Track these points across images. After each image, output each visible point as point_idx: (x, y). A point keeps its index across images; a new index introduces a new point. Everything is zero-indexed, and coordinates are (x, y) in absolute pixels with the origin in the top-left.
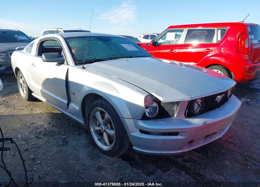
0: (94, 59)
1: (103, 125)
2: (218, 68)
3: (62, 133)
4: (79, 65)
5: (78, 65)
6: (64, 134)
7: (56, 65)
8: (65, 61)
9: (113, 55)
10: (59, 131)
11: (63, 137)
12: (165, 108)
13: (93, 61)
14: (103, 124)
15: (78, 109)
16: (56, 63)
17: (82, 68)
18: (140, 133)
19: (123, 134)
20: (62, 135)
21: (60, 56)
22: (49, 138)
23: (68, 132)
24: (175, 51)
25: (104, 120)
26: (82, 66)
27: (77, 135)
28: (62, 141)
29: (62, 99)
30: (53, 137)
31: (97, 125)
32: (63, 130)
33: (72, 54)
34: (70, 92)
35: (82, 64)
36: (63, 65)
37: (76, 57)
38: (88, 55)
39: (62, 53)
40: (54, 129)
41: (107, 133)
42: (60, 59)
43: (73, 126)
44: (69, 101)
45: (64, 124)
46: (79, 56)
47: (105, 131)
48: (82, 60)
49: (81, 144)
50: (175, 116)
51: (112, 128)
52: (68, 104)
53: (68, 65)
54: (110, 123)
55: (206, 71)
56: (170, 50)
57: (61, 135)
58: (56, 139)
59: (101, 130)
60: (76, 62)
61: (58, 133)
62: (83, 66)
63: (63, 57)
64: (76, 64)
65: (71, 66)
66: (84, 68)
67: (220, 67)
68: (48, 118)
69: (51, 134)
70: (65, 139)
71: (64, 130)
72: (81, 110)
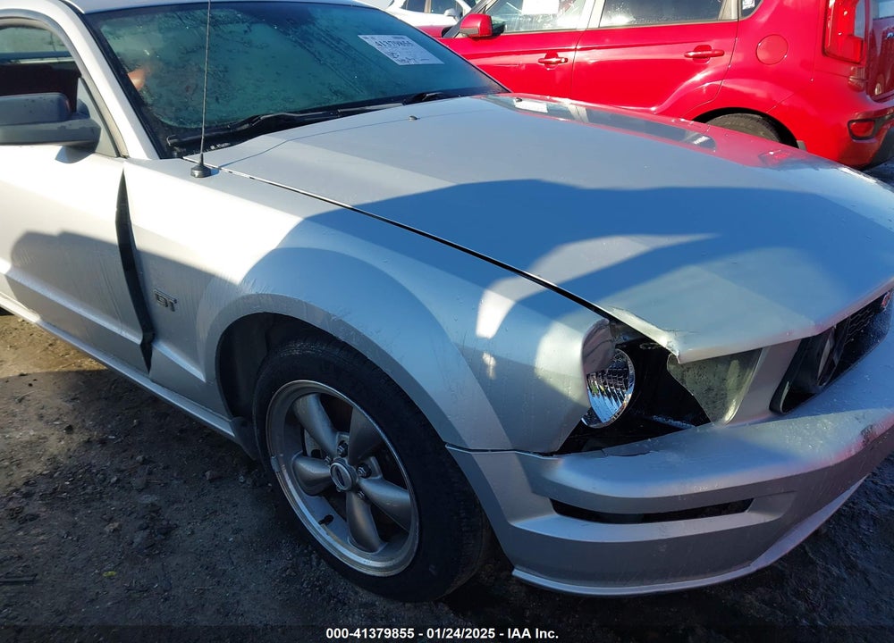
0: (250, 120)
1: (342, 463)
2: (742, 124)
3: (137, 482)
4: (180, 156)
5: (172, 157)
6: (147, 487)
7: (60, 158)
8: (103, 137)
9: (336, 93)
10: (123, 468)
11: (148, 499)
12: (688, 386)
13: (246, 126)
14: (344, 455)
15: (199, 374)
16: (55, 149)
17: (197, 173)
18: (556, 515)
19: (463, 515)
20: (140, 491)
21: (73, 110)
22: (74, 512)
23: (166, 468)
24: (566, 60)
25: (346, 437)
26: (195, 158)
27: (211, 481)
28: (142, 528)
29: (117, 325)
30: (96, 504)
31: (309, 453)
32: (140, 458)
33: (134, 98)
34: (152, 298)
35: (190, 147)
36: (92, 157)
37: (156, 111)
38: (217, 99)
39: (82, 95)
40: (96, 457)
41: (367, 499)
42: (75, 124)
43: (182, 431)
44: (151, 332)
45: (139, 423)
46: (171, 104)
47: (356, 488)
48: (188, 126)
49: (236, 531)
50: (730, 414)
51: (392, 477)
52: (147, 348)
53: (119, 155)
54: (380, 452)
55: (704, 139)
56: (544, 55)
57: (134, 493)
58: (111, 520)
59: (335, 481)
60: (161, 137)
61: (118, 481)
62: (202, 164)
63: (85, 113)
64: (163, 152)
65: (138, 163)
66: (206, 172)
67: (752, 118)
68: (59, 401)
69: (84, 488)
70: (155, 510)
71: (145, 462)
72: (215, 384)
